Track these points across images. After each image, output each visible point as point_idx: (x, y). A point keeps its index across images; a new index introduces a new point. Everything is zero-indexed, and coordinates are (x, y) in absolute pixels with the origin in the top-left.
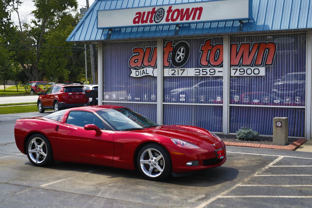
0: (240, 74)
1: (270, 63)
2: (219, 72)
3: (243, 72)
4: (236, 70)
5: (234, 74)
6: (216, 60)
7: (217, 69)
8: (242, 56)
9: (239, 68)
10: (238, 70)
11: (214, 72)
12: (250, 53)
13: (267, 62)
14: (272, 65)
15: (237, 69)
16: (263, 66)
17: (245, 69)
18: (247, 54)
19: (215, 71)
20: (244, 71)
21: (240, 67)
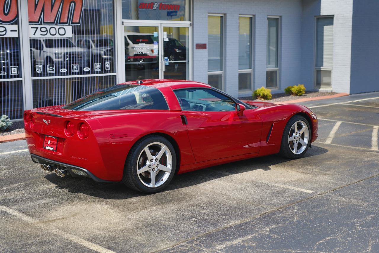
0: (41, 35)
1: (77, 21)
2: (11, 31)
3: (46, 33)
4: (35, 29)
5: (34, 34)
6: (6, 13)
7: (9, 27)
8: (43, 10)
9: (40, 26)
10: (39, 29)
11: (5, 32)
12: (52, 6)
13: (74, 19)
14: (79, 23)
15: (37, 28)
16: (69, 25)
17: (48, 27)
18: (50, 7)
19: (6, 30)
20: (47, 31)
21: (41, 24)
